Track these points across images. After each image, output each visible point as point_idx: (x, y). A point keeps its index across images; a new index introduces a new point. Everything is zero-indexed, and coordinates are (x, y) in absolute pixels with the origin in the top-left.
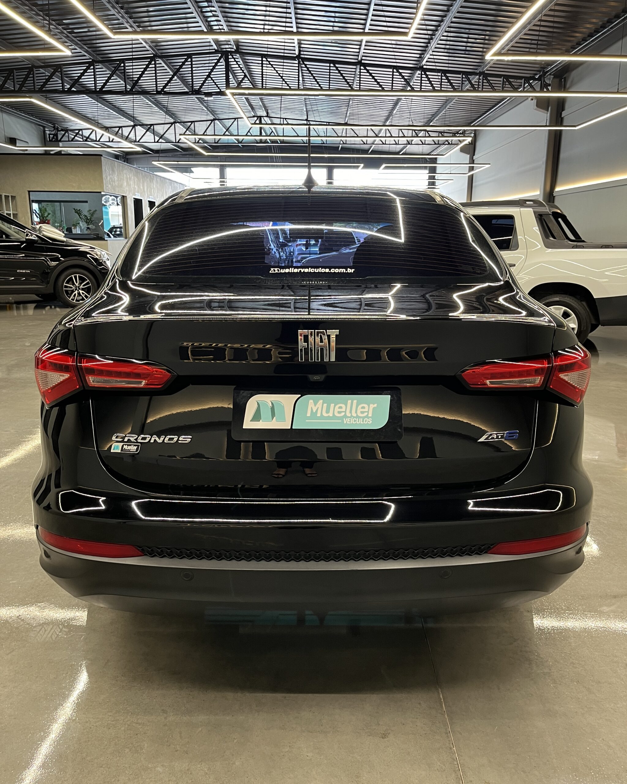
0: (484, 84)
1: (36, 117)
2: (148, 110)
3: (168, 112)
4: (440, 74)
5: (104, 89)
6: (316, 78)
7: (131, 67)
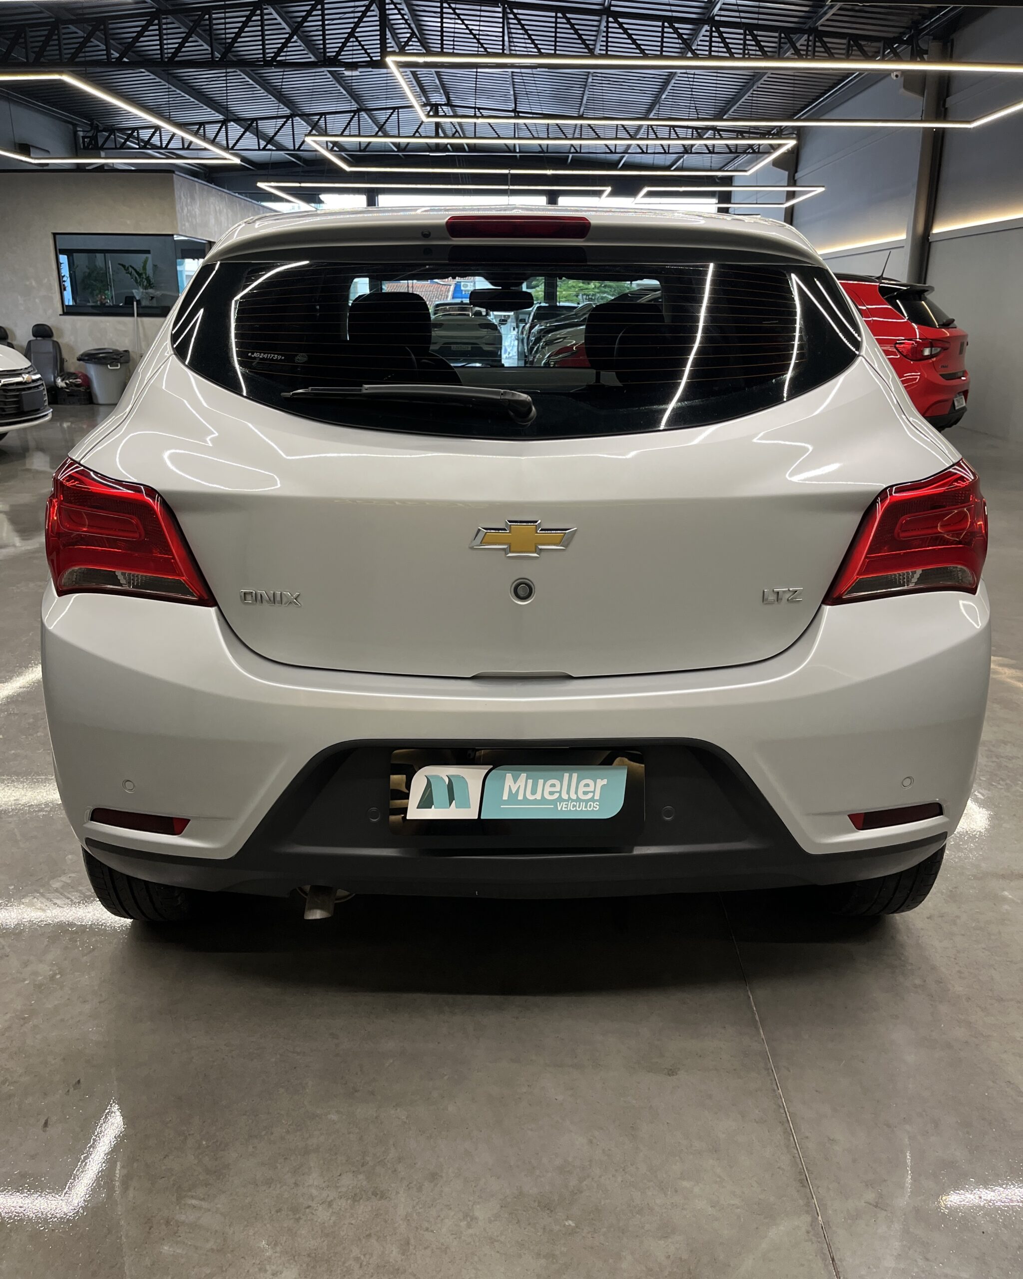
0: (817, 49)
2: (249, 94)
3: (281, 97)
4: (742, 31)
5: (177, 59)
6: (533, 37)
7: (223, 21)
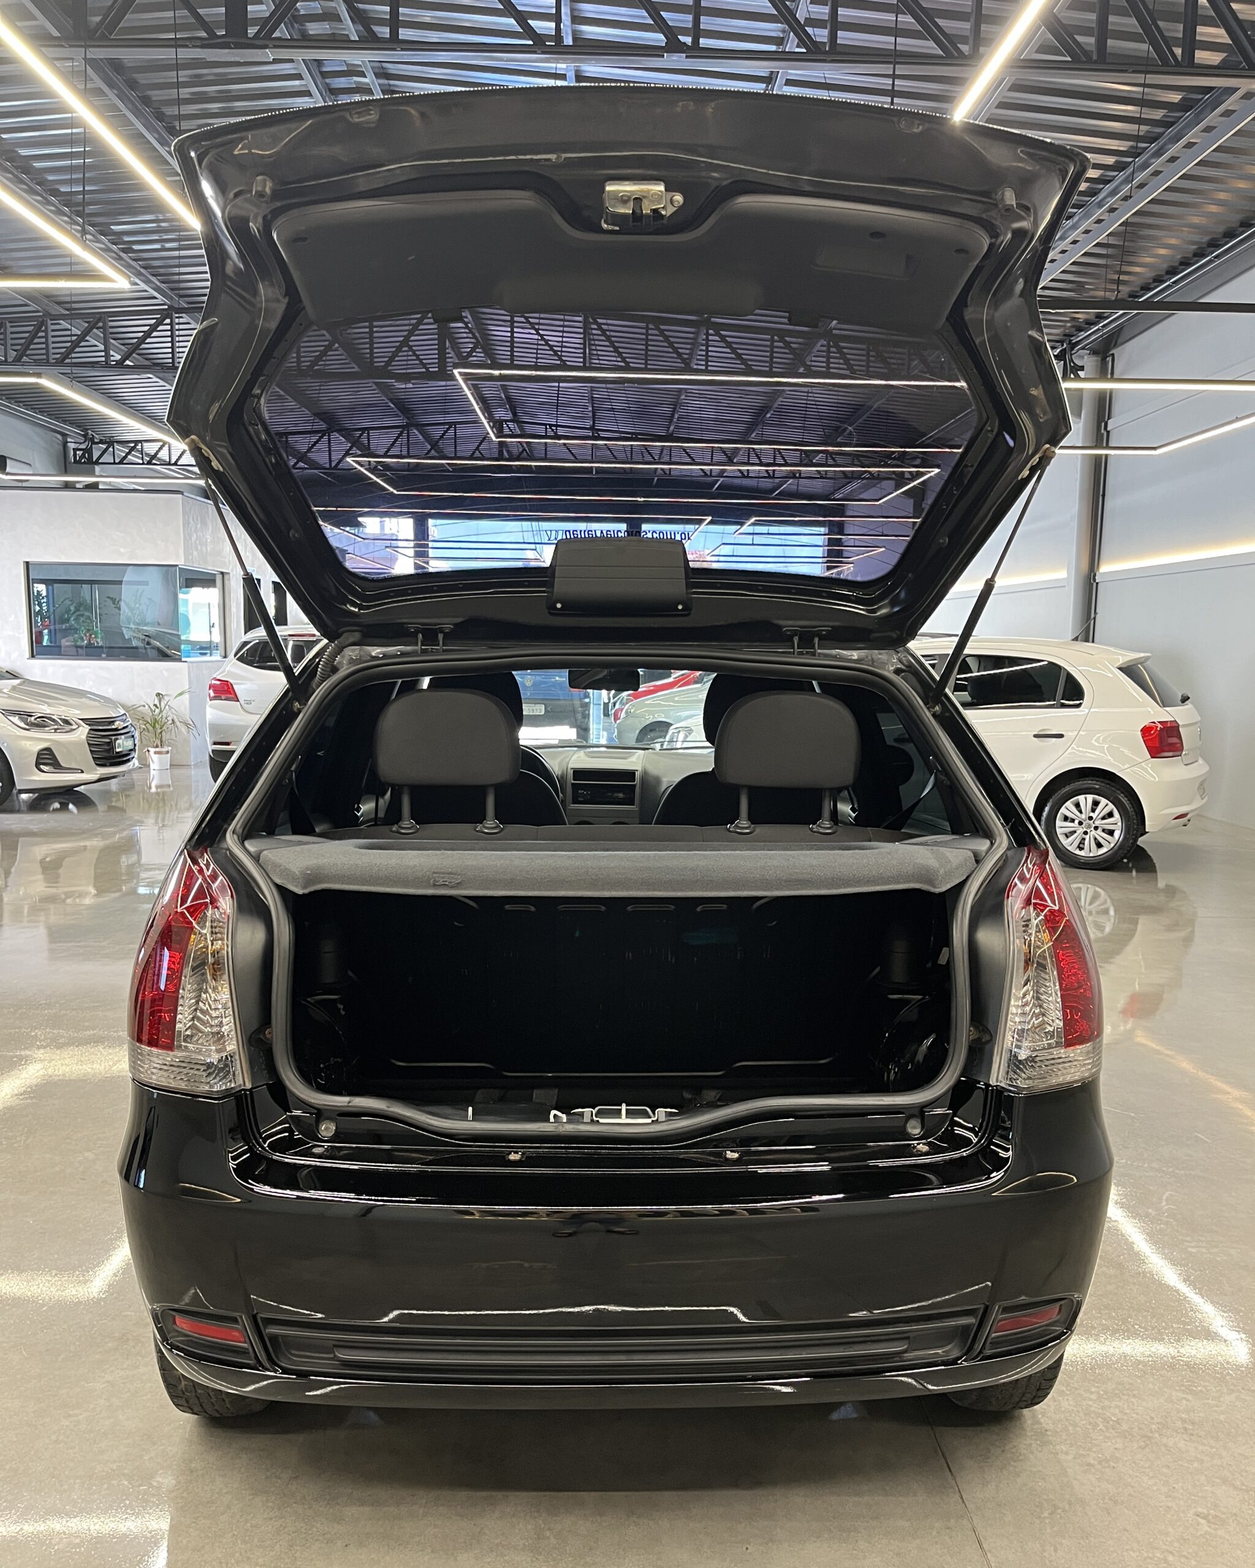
1: (50, 415)
3: (316, 410)
6: (620, 350)
